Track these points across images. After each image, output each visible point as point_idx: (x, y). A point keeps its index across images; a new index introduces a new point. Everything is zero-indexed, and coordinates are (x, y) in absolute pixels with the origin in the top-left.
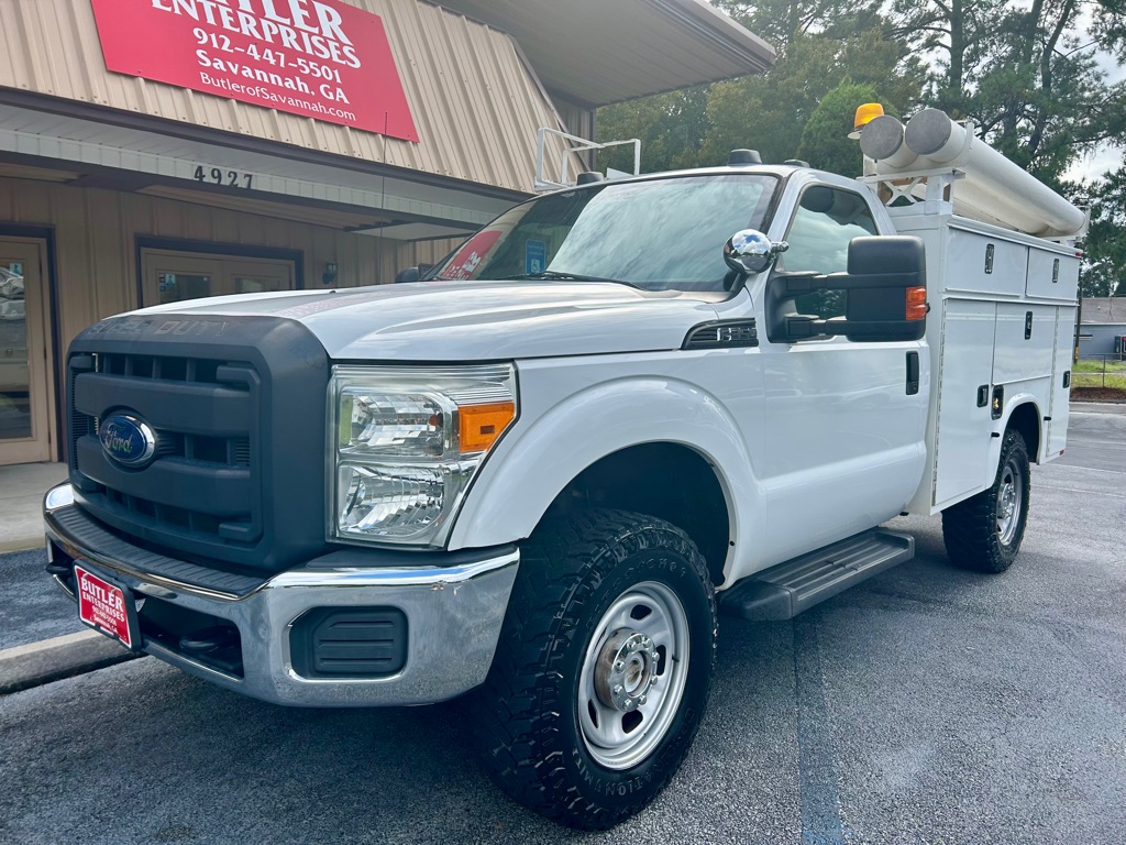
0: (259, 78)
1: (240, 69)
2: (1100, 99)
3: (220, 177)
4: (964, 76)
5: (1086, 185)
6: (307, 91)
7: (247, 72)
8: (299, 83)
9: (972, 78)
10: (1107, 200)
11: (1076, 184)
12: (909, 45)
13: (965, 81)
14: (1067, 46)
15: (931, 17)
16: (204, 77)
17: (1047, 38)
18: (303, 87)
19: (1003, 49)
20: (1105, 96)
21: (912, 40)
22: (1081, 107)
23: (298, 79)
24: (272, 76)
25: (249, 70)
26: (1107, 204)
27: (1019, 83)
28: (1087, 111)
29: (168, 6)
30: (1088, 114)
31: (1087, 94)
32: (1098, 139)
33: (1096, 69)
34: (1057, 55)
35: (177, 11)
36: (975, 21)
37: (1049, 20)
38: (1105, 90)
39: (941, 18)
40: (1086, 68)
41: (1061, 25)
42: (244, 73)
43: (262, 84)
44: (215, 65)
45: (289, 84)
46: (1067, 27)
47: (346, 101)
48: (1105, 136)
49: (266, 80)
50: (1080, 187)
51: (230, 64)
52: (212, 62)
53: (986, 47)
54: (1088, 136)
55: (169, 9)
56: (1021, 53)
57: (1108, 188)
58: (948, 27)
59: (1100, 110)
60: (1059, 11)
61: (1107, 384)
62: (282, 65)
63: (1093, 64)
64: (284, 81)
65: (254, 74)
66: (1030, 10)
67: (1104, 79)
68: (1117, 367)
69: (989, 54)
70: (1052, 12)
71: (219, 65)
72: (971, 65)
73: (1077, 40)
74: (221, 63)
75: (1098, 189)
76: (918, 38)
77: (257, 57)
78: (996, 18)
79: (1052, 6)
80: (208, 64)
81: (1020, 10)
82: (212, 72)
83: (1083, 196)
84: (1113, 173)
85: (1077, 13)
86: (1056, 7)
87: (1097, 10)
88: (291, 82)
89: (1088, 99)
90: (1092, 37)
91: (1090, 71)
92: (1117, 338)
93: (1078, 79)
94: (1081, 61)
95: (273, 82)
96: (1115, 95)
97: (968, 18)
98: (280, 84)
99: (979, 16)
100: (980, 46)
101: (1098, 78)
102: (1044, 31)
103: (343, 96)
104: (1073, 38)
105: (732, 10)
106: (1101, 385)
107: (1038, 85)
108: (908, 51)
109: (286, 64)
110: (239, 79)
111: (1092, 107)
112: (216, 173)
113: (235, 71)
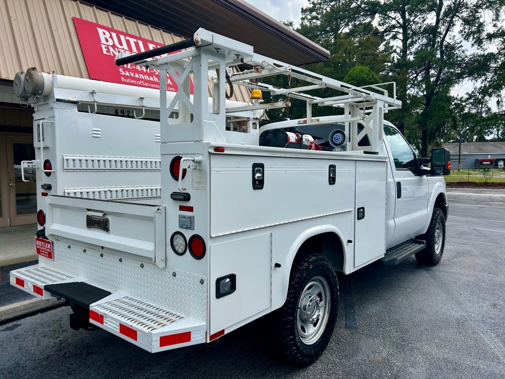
0: (141, 78)
1: (134, 75)
2: (465, 60)
3: (124, 113)
4: (408, 53)
5: (459, 97)
6: (157, 81)
7: (137, 76)
8: (155, 78)
9: (411, 53)
10: (467, 104)
11: (455, 97)
12: (385, 37)
13: (408, 55)
14: (450, 39)
15: (394, 27)
16: (122, 79)
17: (442, 36)
18: (156, 79)
19: (424, 41)
20: (467, 59)
21: (386, 35)
22: (457, 64)
23: (154, 77)
24: (145, 76)
25: (137, 75)
26: (467, 106)
27: (430, 56)
28: (459, 66)
29: (108, 53)
30: (460, 67)
31: (459, 59)
32: (464, 78)
33: (462, 48)
34: (446, 43)
35: (112, 54)
36: (412, 30)
37: (442, 29)
38: (467, 57)
39: (398, 27)
40: (458, 48)
41: (447, 30)
42: (136, 76)
43: (142, 80)
44: (126, 74)
45: (151, 79)
46: (450, 31)
47: (171, 84)
48: (466, 77)
49: (143, 78)
50: (457, 98)
51: (131, 73)
52: (125, 73)
53: (416, 41)
54: (460, 76)
55: (109, 54)
56: (431, 42)
57: (468, 99)
58: (401, 31)
59: (465, 65)
60: (447, 24)
61: (470, 180)
62: (148, 72)
63: (461, 46)
64: (149, 78)
65: (139, 76)
66: (434, 25)
67: (466, 52)
68: (476, 173)
69: (418, 43)
70: (444, 25)
71: (127, 74)
72: (411, 48)
73: (454, 36)
74: (128, 73)
75: (464, 99)
76: (389, 35)
77: (140, 70)
78: (420, 28)
79: (444, 22)
80: (124, 74)
81: (431, 24)
82: (125, 76)
83: (458, 102)
84: (470, 93)
85: (454, 25)
86: (445, 23)
87: (462, 24)
88: (152, 78)
89: (459, 61)
90: (461, 35)
91: (460, 49)
92: (476, 160)
93: (455, 53)
94: (456, 45)
95: (146, 79)
96: (471, 58)
97: (409, 28)
98: (148, 79)
99: (413, 27)
100: (414, 40)
101: (463, 52)
102: (440, 33)
103: (170, 82)
104: (453, 35)
105: (310, 22)
106: (468, 181)
107: (439, 56)
108: (385, 40)
109: (150, 71)
110: (134, 78)
111: (461, 64)
112: (122, 112)
113: (133, 76)
